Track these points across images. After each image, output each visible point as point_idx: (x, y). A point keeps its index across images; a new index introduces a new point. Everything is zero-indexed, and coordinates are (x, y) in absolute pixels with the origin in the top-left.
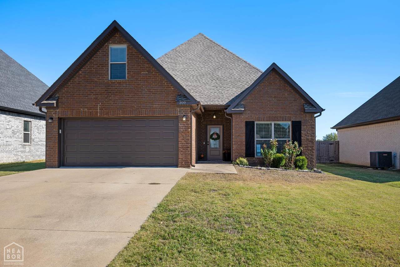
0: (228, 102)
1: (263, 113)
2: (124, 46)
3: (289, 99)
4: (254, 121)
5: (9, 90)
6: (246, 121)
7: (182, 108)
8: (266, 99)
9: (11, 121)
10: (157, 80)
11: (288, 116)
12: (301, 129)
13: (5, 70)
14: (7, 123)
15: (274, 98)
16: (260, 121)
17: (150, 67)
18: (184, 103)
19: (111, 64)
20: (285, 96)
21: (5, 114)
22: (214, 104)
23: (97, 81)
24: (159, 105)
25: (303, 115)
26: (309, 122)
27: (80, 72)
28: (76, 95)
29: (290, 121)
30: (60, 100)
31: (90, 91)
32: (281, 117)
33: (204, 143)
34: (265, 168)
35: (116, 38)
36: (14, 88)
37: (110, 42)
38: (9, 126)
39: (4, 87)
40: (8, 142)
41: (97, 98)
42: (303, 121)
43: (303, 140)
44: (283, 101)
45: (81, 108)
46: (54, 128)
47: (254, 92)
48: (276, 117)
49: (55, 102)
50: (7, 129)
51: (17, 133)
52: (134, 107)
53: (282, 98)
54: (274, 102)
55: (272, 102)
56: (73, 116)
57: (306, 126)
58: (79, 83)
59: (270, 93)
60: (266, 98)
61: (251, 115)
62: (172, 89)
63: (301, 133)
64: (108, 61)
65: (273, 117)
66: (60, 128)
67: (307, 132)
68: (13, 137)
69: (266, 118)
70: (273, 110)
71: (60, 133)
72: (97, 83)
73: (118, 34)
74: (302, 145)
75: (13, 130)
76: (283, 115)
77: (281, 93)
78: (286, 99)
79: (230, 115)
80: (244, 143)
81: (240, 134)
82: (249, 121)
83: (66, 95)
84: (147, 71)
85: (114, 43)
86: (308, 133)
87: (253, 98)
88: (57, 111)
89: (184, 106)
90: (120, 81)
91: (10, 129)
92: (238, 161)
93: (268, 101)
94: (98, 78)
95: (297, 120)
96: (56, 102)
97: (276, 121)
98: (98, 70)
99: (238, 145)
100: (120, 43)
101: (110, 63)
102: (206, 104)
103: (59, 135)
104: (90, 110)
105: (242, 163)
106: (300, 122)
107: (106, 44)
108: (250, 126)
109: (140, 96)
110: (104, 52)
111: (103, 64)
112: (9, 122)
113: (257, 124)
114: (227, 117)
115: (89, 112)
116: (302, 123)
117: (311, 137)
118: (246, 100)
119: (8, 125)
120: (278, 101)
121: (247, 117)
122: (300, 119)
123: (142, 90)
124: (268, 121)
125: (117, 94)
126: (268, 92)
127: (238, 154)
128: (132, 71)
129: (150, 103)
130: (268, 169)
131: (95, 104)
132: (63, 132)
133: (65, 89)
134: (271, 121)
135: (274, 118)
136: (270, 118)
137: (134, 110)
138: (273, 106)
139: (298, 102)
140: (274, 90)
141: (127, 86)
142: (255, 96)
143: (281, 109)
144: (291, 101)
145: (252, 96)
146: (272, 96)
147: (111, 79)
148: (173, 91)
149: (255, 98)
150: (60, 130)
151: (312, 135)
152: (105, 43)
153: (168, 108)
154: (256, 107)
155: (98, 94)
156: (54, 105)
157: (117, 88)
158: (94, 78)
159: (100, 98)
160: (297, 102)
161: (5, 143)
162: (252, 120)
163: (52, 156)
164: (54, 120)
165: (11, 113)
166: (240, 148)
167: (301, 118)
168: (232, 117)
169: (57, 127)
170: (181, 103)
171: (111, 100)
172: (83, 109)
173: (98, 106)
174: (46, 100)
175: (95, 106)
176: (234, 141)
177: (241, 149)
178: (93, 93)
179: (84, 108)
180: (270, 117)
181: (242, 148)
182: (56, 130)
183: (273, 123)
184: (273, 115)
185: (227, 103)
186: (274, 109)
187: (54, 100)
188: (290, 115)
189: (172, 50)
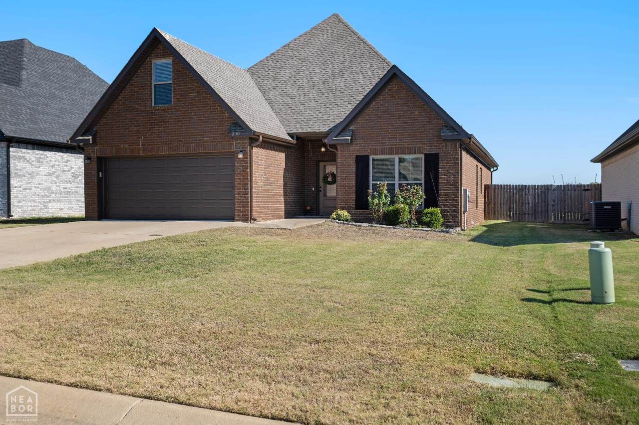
0: (333, 127)
1: (381, 143)
2: (169, 60)
3: (421, 120)
4: (368, 156)
5: (71, 117)
6: (356, 156)
7: (239, 141)
8: (386, 121)
9: (69, 161)
10: (208, 104)
11: (419, 146)
12: (438, 165)
13: (72, 88)
14: (65, 164)
15: (398, 118)
16: (377, 155)
17: (200, 87)
18: (238, 134)
19: (155, 85)
20: (414, 115)
21: (61, 152)
22: (312, 131)
23: (139, 109)
24: (210, 137)
25: (441, 143)
26: (452, 155)
27: (120, 98)
28: (116, 127)
29: (422, 153)
30: (98, 135)
31: (130, 121)
32: (408, 147)
33: (313, 189)
34: (366, 225)
35: (160, 49)
36: (79, 114)
37: (153, 55)
38: (68, 167)
39: (64, 114)
40: (66, 188)
41: (138, 131)
42: (442, 153)
43: (441, 183)
44: (411, 123)
45: (122, 144)
46: (92, 171)
47: (369, 110)
48: (400, 148)
49: (90, 137)
50: (64, 171)
51: (78, 177)
52: (181, 141)
53: (409, 118)
54: (398, 126)
55: (395, 126)
56: (112, 154)
57: (447, 160)
58: (118, 112)
59: (392, 112)
60: (386, 119)
61: (363, 146)
62: (227, 115)
63: (438, 173)
64: (151, 81)
65: (396, 148)
66: (99, 169)
67: (447, 170)
68: (74, 182)
69: (386, 150)
70: (396, 138)
71: (101, 176)
72: (139, 111)
73: (161, 45)
74: (440, 190)
75: (72, 173)
76: (412, 144)
77: (409, 111)
78: (416, 120)
79: (334, 146)
80: (354, 188)
81: (348, 174)
82: (361, 154)
83: (104, 128)
84: (196, 92)
85: (158, 57)
86: (449, 173)
87: (368, 120)
88: (96, 148)
89: (237, 138)
90: (165, 107)
91: (69, 171)
92: (334, 215)
93: (389, 124)
94: (139, 104)
95: (433, 152)
96: (92, 138)
97: (401, 154)
98: (139, 94)
99: (346, 191)
100: (164, 56)
101: (153, 83)
102: (300, 131)
103: (99, 179)
104: (131, 147)
105: (339, 218)
106: (436, 156)
107: (148, 59)
108: (362, 162)
109: (188, 126)
110: (146, 69)
111: (145, 86)
112: (67, 163)
113: (373, 159)
114: (331, 149)
115: (130, 148)
116: (440, 157)
117: (454, 178)
118: (358, 123)
119: (66, 166)
120: (403, 123)
121: (357, 149)
122: (437, 151)
123: (190, 118)
124: (389, 154)
125: (162, 125)
126: (389, 111)
127: (346, 205)
128: (179, 94)
129: (200, 135)
130: (372, 226)
131: (137, 138)
132: (105, 175)
133: (103, 121)
134: (393, 154)
135: (398, 150)
136: (391, 150)
137: (181, 146)
138: (396, 131)
139: (435, 124)
140: (398, 106)
141: (173, 114)
142: (369, 117)
143: (409, 135)
144: (424, 122)
145: (366, 118)
146: (395, 116)
147: (155, 104)
148: (227, 118)
149: (370, 120)
150: (101, 173)
151: (456, 175)
152: (146, 58)
153: (222, 141)
154: (371, 134)
155: (139, 126)
156: (90, 141)
157: (161, 117)
158: (134, 104)
159: (142, 131)
160: (432, 124)
161: (62, 190)
162: (366, 154)
163: (91, 205)
164: (92, 160)
165: (70, 151)
166: (348, 195)
167: (439, 148)
168: (336, 149)
169: (96, 169)
170: (233, 134)
171: (155, 132)
172: (124, 146)
173: (139, 140)
174: (81, 136)
175: (136, 141)
176: (340, 186)
177: (349, 198)
178: (134, 124)
179: (124, 143)
180: (391, 148)
181: (350, 195)
182: (94, 172)
183: (396, 158)
184: (396, 145)
185: (329, 129)
186: (398, 136)
187: (90, 135)
188: (423, 144)
189: (284, 46)
